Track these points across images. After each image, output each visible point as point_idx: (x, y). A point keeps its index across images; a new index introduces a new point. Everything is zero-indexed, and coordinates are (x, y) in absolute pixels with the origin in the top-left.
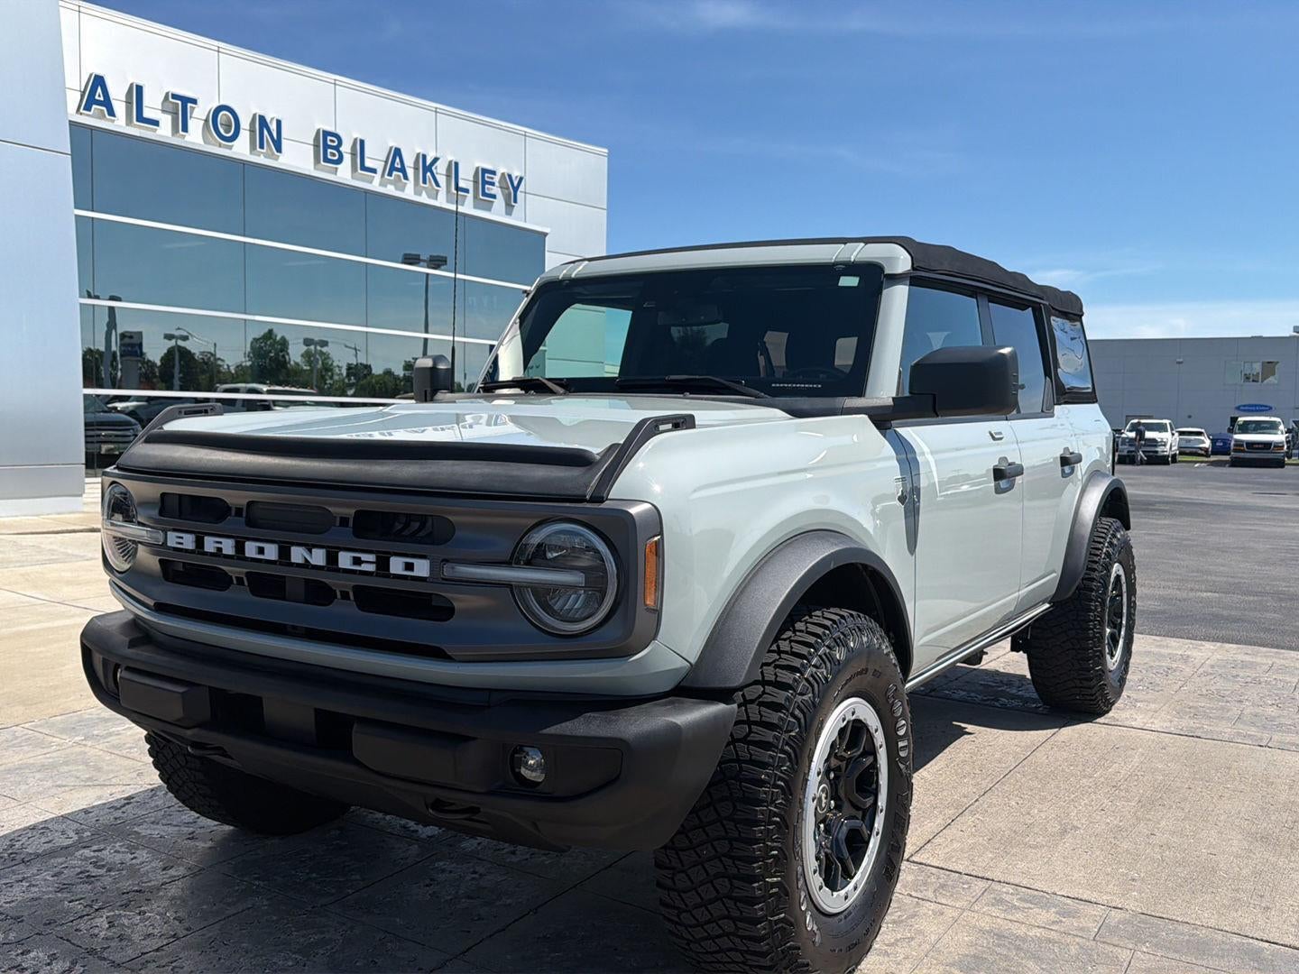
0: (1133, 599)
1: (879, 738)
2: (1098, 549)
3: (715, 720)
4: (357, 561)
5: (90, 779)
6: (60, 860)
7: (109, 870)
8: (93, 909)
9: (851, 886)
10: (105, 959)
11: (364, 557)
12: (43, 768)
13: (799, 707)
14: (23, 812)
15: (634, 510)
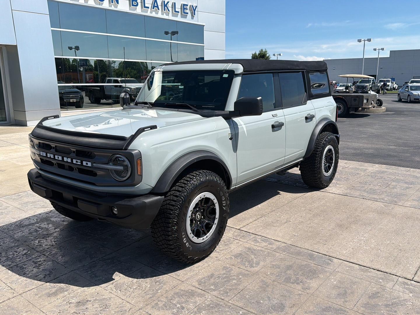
0: (337, 155)
1: (215, 201)
2: (321, 142)
3: (157, 201)
4: (77, 162)
5: (43, 206)
6: (31, 226)
7: (42, 229)
8: (36, 238)
9: (205, 237)
10: (35, 250)
11: (78, 161)
12: (33, 202)
13: (183, 196)
14: (25, 214)
15: (133, 152)
